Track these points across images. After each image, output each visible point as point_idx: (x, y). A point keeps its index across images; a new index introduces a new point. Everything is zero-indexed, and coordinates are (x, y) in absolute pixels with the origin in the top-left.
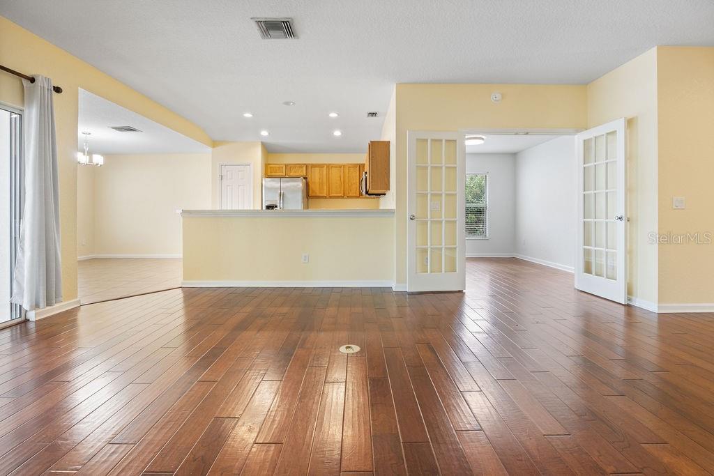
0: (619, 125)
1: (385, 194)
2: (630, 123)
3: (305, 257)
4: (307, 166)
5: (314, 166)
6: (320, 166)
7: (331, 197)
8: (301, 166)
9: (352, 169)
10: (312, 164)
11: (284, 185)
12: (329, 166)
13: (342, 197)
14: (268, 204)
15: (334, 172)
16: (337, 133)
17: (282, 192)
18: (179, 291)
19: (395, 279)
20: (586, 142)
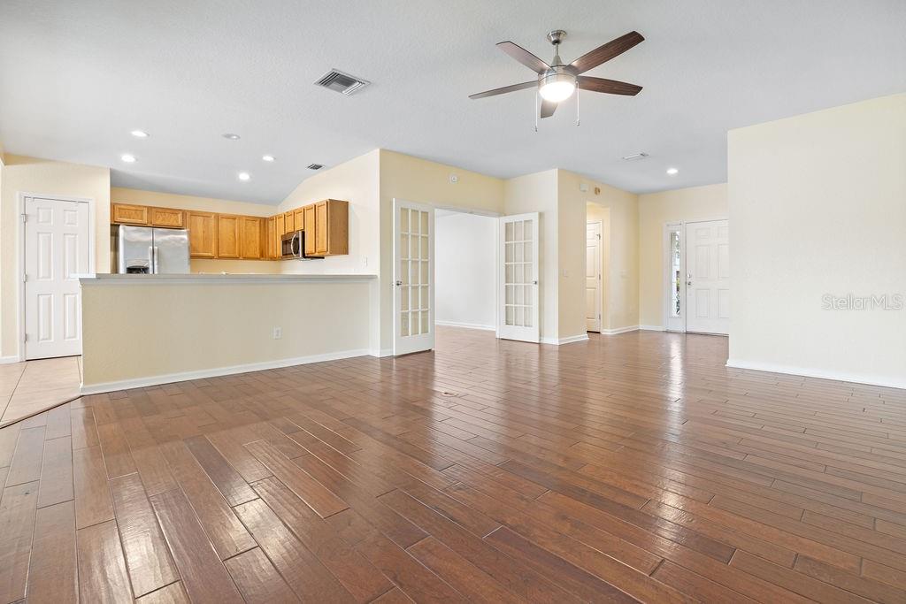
0: (535, 217)
1: (323, 258)
2: (541, 215)
3: (278, 331)
4: (184, 213)
5: (194, 214)
6: (205, 216)
7: (220, 258)
8: (174, 212)
9: (250, 223)
10: (191, 212)
11: (158, 239)
12: (218, 217)
13: (237, 258)
14: (131, 265)
15: (224, 224)
16: (244, 176)
17: (156, 248)
18: (78, 404)
19: (379, 347)
20: (507, 226)
